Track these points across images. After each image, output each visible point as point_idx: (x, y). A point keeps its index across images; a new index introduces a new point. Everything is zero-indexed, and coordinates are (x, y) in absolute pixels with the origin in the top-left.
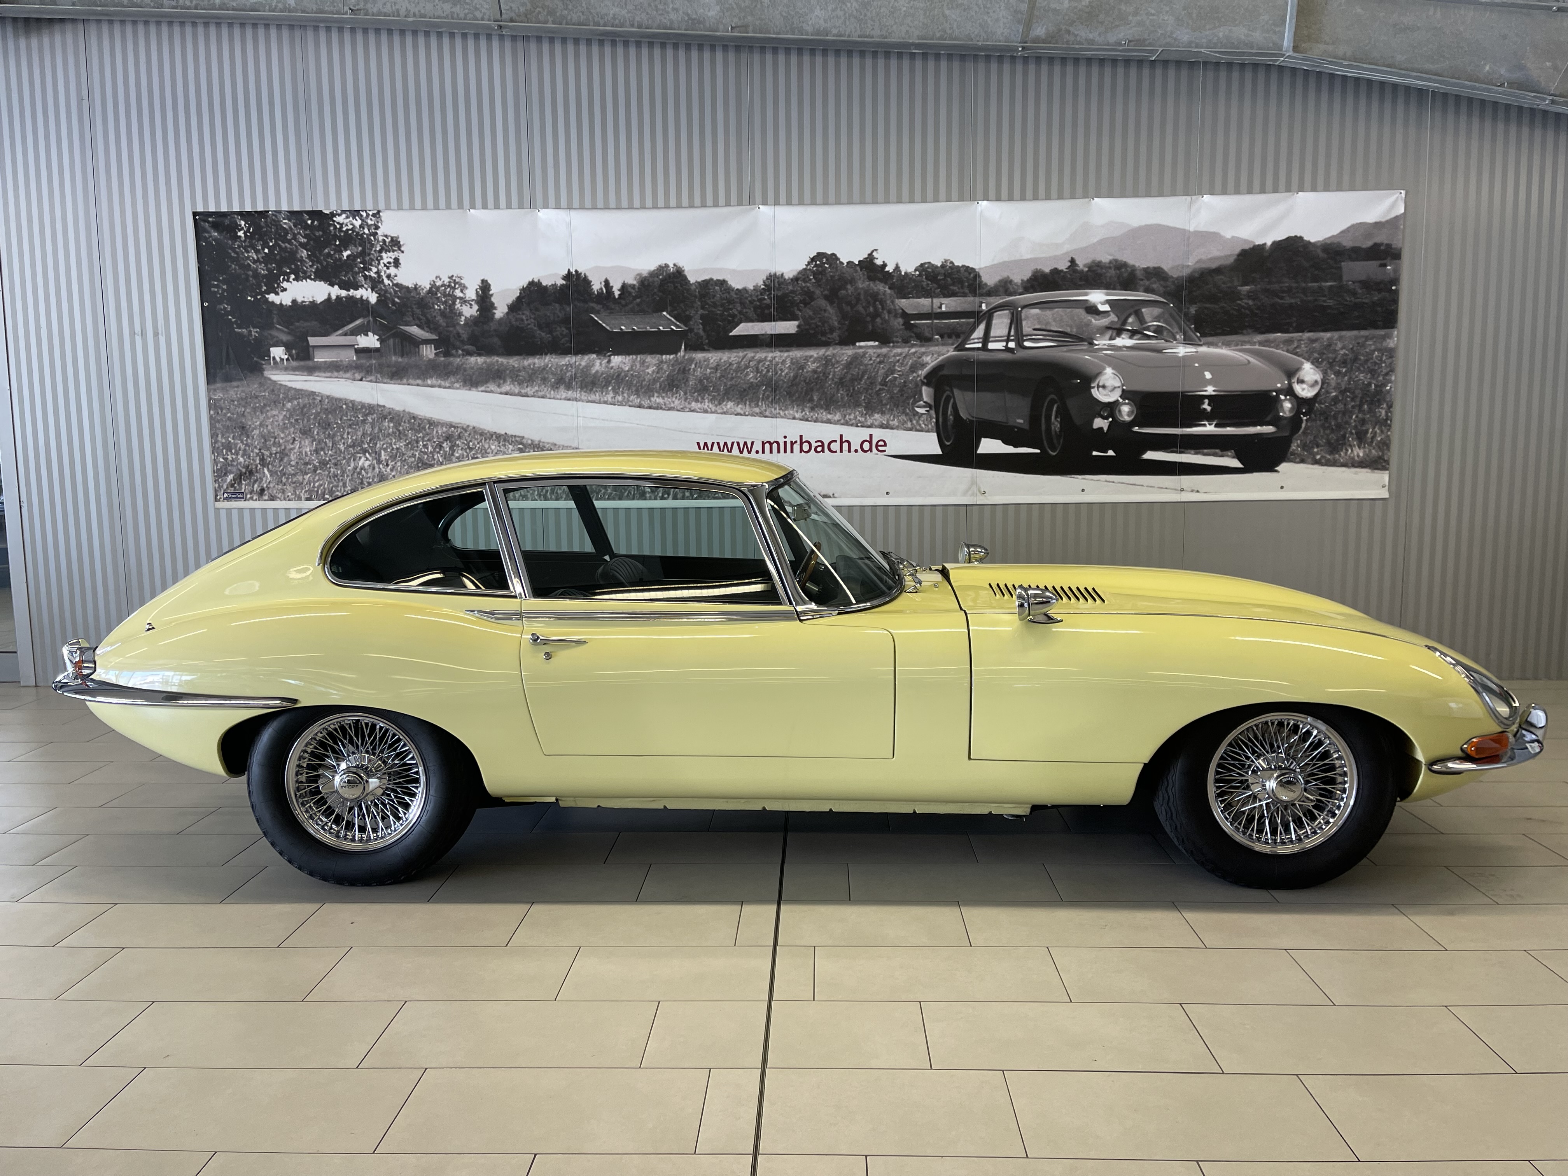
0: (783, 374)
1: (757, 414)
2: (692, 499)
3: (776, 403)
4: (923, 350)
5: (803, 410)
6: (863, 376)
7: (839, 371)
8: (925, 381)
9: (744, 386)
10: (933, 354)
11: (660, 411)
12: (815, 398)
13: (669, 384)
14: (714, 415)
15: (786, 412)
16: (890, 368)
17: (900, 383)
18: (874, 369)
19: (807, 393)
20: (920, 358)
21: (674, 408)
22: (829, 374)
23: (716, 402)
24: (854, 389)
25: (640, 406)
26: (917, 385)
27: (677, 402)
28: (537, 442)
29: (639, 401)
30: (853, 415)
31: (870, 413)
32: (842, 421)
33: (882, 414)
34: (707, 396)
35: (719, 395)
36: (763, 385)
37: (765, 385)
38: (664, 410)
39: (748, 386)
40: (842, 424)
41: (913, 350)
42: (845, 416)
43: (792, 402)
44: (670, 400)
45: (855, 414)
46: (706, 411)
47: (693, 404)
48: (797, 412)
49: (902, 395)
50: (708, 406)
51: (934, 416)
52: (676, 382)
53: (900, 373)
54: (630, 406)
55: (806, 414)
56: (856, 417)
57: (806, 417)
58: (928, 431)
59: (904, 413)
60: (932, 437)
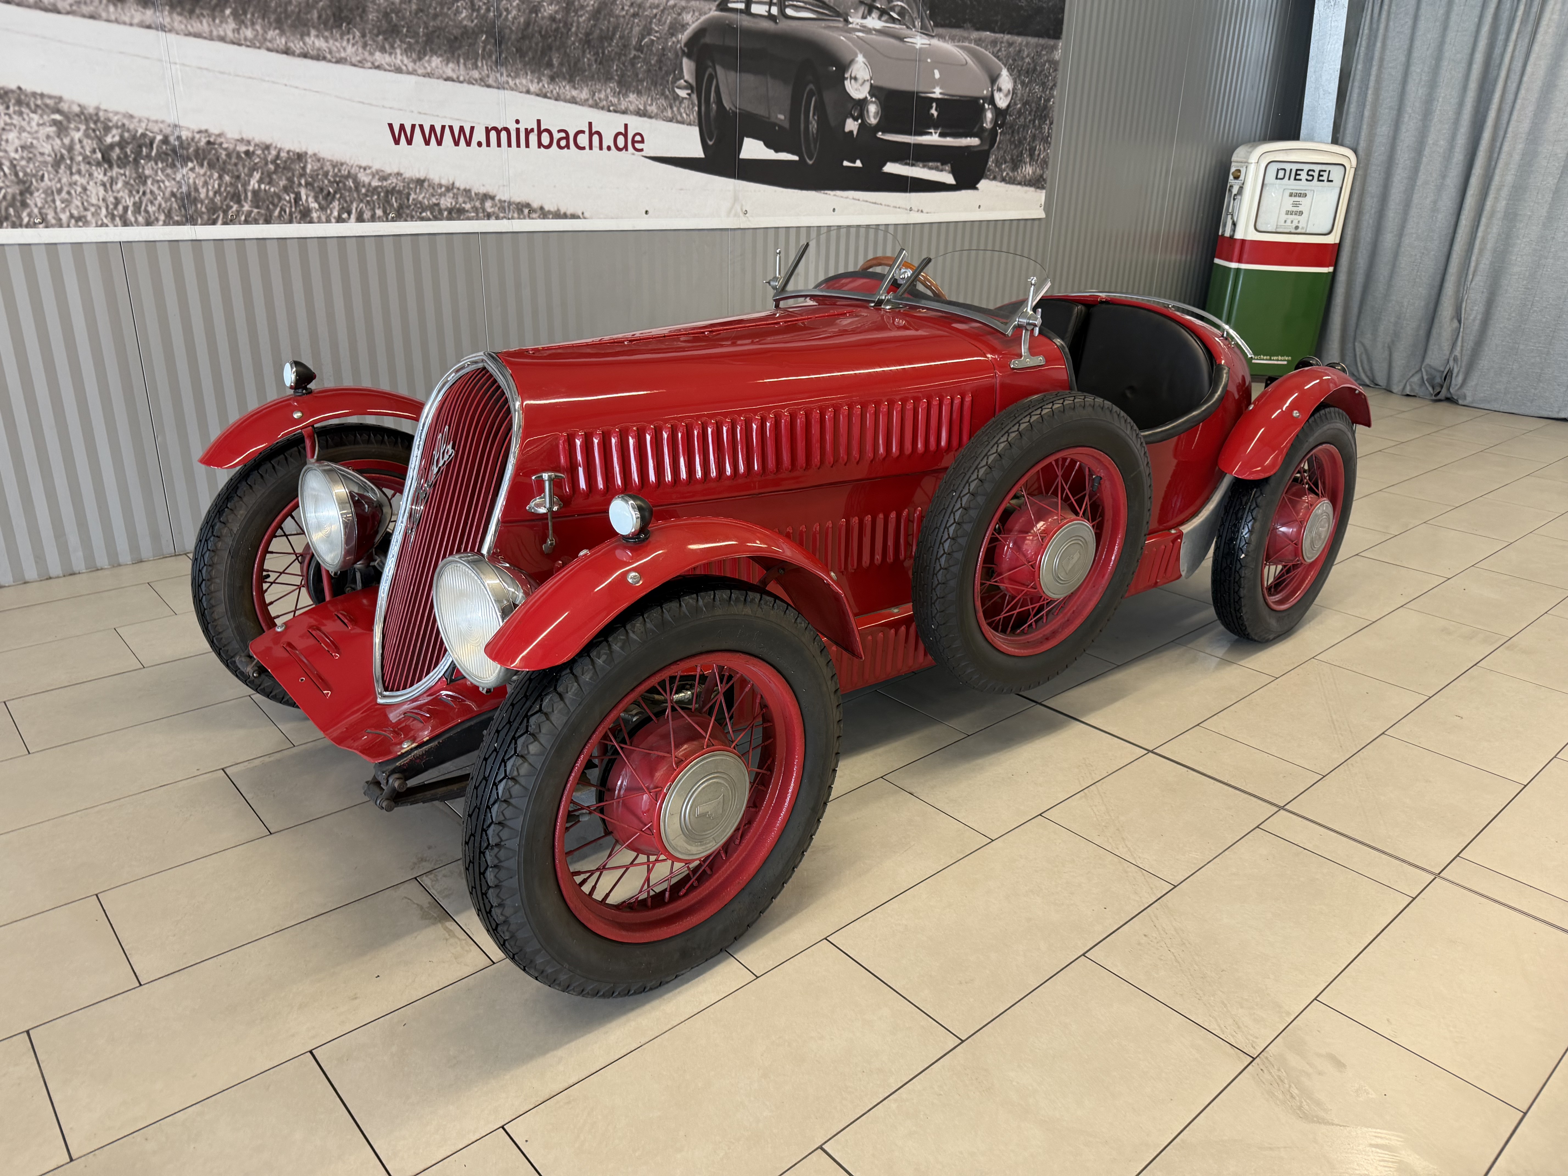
0: (510, 17)
1: (476, 80)
2: (387, 221)
3: (502, 65)
5: (540, 80)
6: (614, 34)
7: (584, 21)
8: (686, 50)
9: (454, 32)
10: (694, 11)
11: (323, 64)
12: (555, 62)
13: (334, 15)
14: (413, 79)
15: (517, 81)
16: (645, 26)
17: (658, 50)
18: (628, 24)
19: (543, 53)
20: (679, 14)
21: (346, 59)
22: (572, 25)
23: (414, 56)
24: (603, 53)
25: (287, 52)
26: (677, 55)
27: (350, 50)
28: (91, 111)
29: (283, 40)
30: (603, 92)
31: (624, 91)
32: (591, 102)
33: (638, 94)
34: (398, 42)
35: (417, 42)
36: (482, 32)
37: (486, 33)
38: (330, 61)
39: (460, 31)
40: (591, 106)
42: (594, 94)
43: (525, 65)
44: (338, 44)
45: (606, 93)
46: (399, 70)
47: (378, 55)
48: (532, 81)
49: (660, 69)
50: (402, 61)
51: (696, 102)
52: (345, 13)
53: (657, 35)
54: (269, 50)
55: (544, 86)
56: (607, 98)
57: (544, 91)
58: (690, 124)
59: (663, 94)
60: (694, 132)
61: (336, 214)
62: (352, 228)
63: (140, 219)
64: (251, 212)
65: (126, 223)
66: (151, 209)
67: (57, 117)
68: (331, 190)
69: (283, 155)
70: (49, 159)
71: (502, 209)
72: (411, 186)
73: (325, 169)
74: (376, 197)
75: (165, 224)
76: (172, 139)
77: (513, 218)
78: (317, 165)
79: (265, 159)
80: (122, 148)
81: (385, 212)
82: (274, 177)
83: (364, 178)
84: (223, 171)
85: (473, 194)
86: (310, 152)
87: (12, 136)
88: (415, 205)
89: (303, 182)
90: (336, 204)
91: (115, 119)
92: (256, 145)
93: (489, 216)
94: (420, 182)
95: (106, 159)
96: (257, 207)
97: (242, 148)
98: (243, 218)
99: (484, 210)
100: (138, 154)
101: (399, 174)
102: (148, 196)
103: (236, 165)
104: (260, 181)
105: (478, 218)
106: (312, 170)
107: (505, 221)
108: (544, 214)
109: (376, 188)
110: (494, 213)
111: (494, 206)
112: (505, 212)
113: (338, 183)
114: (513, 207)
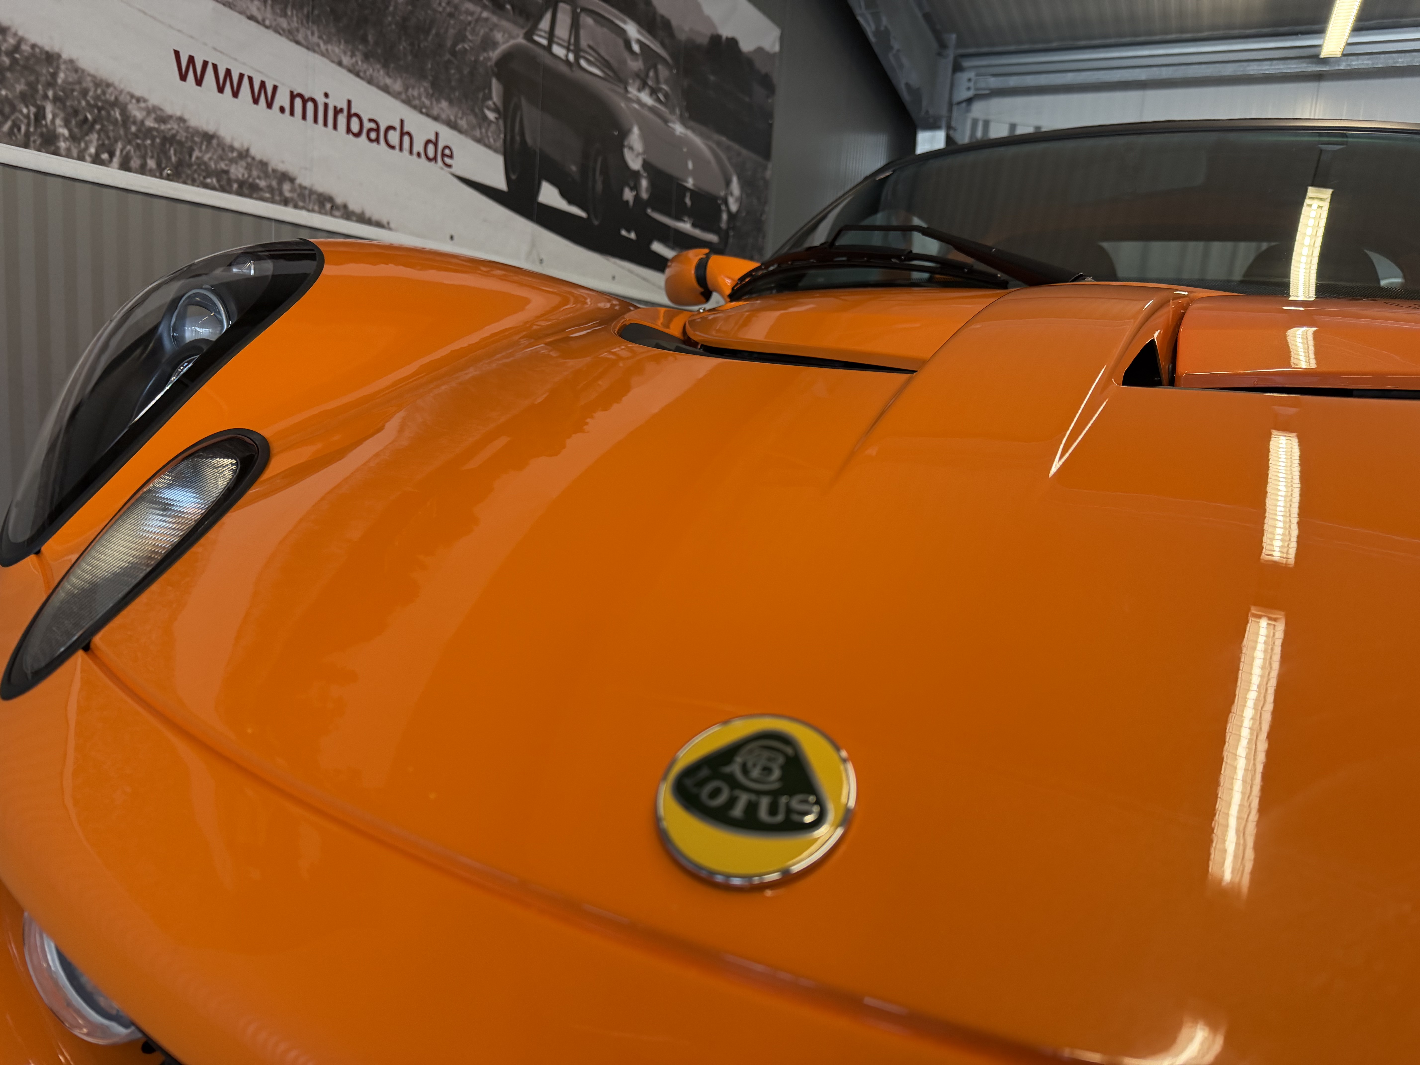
1: (284, 30)
2: (161, 177)
3: (313, 22)
4: (495, 19)
5: (353, 55)
6: (430, 29)
8: (496, 69)
10: (504, 32)
12: (371, 38)
15: (330, 47)
16: (460, 31)
17: (470, 61)
18: (444, 22)
19: (359, 24)
20: (491, 30)
24: (419, 46)
26: (487, 73)
30: (417, 90)
31: (437, 95)
32: (403, 96)
33: (449, 102)
40: (404, 102)
41: (485, 14)
42: (406, 89)
43: (338, 32)
45: (419, 91)
48: (345, 53)
49: (472, 82)
51: (502, 128)
53: (471, 44)
55: (357, 62)
56: (420, 97)
57: (357, 68)
58: (496, 151)
59: (473, 111)
60: (499, 161)
61: (92, 150)
62: (113, 175)
68: (89, 116)
69: (25, 48)
71: (302, 196)
72: (196, 139)
73: (84, 85)
74: (148, 142)
77: (312, 211)
78: (73, 77)
81: (159, 164)
82: (9, 75)
83: (136, 112)
85: (270, 170)
89: (50, 94)
90: (94, 136)
93: (286, 202)
94: (208, 137)
99: (281, 193)
101: (181, 120)
105: (272, 201)
106: (65, 81)
107: (304, 212)
108: (348, 214)
109: (150, 130)
110: (292, 199)
111: (292, 190)
112: (304, 201)
113: (100, 109)
114: (314, 197)
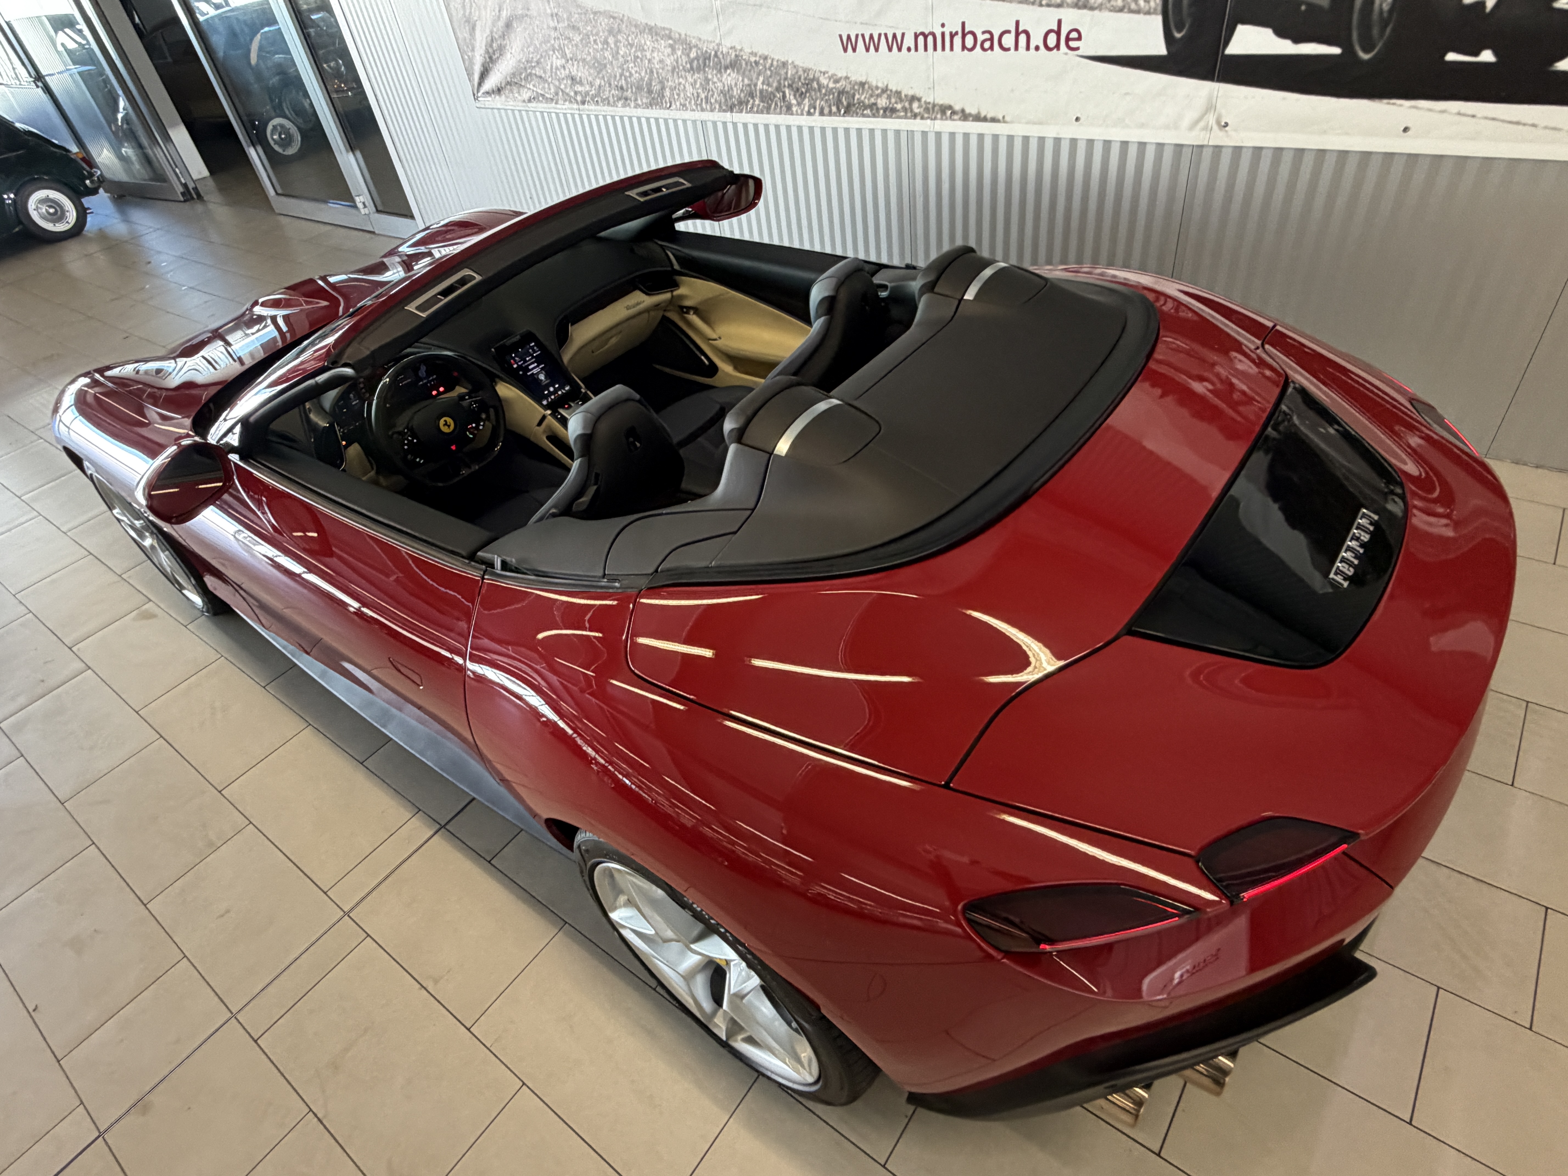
28: (683, 37)
58: (1148, 13)
61: (806, 109)
62: (817, 121)
63: (708, 107)
64: (759, 105)
65: (703, 110)
66: (713, 101)
67: (671, 42)
68: (804, 90)
69: (775, 63)
70: (670, 68)
71: (927, 110)
72: (856, 87)
73: (799, 74)
74: (831, 97)
75: (719, 111)
76: (719, 53)
77: (935, 119)
78: (794, 71)
79: (765, 67)
80: (698, 61)
81: (838, 109)
82: (771, 80)
83: (824, 81)
84: (744, 75)
85: (903, 95)
86: (790, 62)
87: (655, 54)
88: (859, 103)
89: (786, 83)
90: (807, 100)
91: (693, 41)
92: (760, 57)
93: (915, 116)
94: (862, 84)
95: (692, 68)
96: (763, 102)
97: (753, 59)
98: (755, 109)
99: (912, 111)
100: (705, 64)
101: (847, 78)
102: (711, 93)
103: (750, 71)
104: (763, 83)
105: (906, 117)
106: (792, 75)
107: (929, 121)
108: (965, 116)
109: (832, 89)
110: (920, 113)
111: (920, 107)
112: (929, 113)
113: (807, 85)
114: (936, 108)
